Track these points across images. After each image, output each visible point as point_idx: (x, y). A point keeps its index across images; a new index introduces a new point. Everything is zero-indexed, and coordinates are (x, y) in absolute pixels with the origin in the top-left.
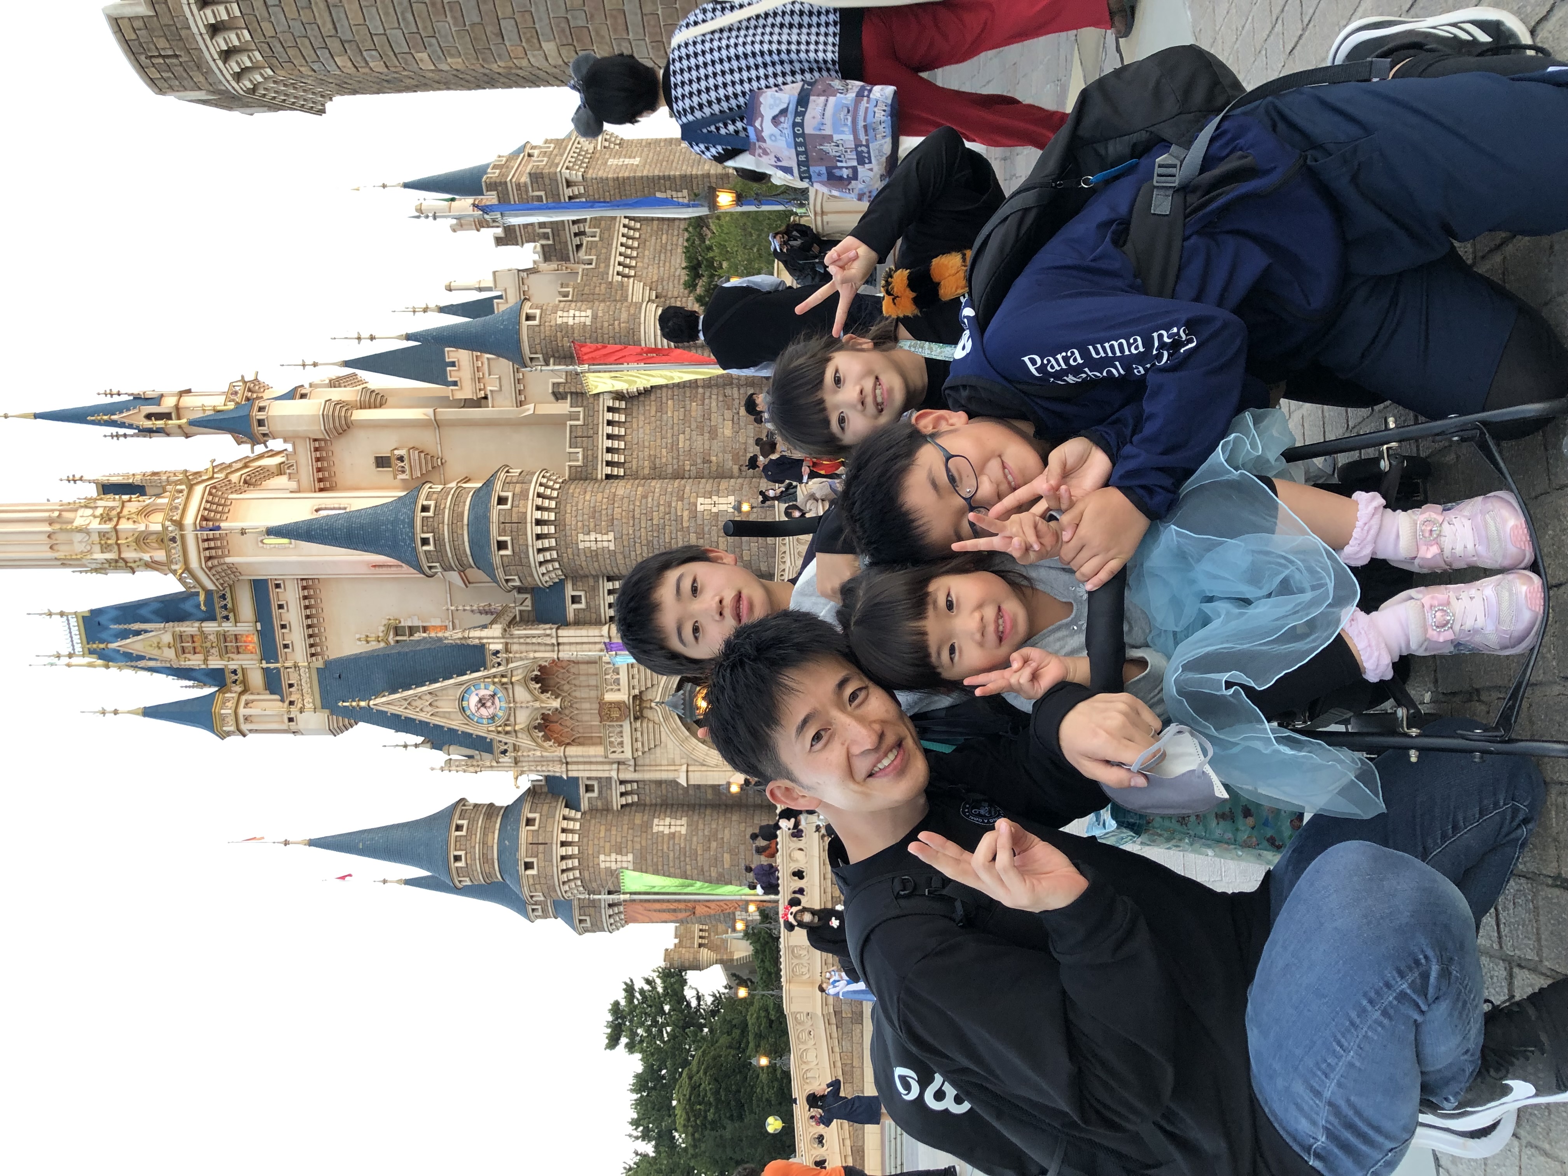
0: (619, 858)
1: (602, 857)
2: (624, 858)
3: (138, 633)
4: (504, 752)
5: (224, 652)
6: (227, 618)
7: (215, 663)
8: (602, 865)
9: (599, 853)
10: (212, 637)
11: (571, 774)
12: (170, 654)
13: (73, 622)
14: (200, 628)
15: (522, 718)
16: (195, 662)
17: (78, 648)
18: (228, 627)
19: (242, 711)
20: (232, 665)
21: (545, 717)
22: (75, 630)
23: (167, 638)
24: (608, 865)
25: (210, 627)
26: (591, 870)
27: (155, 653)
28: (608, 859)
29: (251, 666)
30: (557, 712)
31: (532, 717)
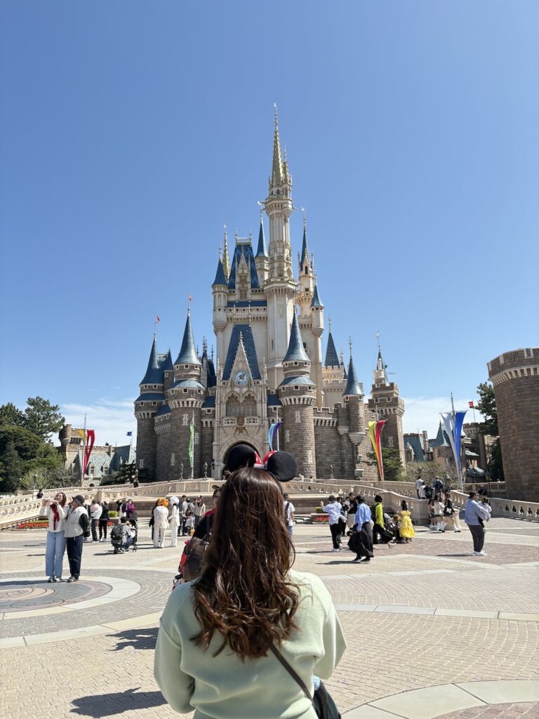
3: (247, 262)
4: (224, 384)
5: (241, 289)
6: (253, 291)
7: (237, 286)
10: (246, 286)
11: (216, 405)
12: (240, 272)
13: (248, 241)
14: (249, 283)
15: (237, 390)
16: (237, 279)
17: (238, 242)
18: (250, 291)
19: (222, 294)
20: (236, 292)
21: (236, 397)
22: (245, 241)
23: (245, 271)
25: (249, 286)
27: (240, 266)
29: (236, 297)
30: (238, 401)
31: (237, 393)
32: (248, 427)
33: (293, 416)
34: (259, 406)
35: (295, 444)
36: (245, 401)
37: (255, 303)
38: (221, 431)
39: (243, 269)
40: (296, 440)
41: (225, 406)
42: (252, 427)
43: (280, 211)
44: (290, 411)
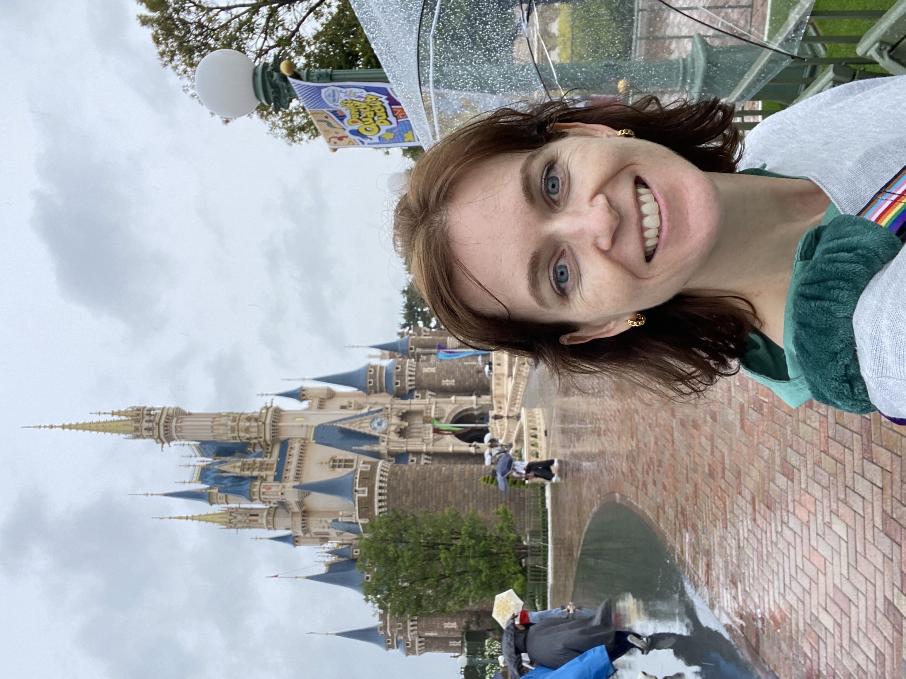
4: (383, 441)
5: (261, 470)
6: (266, 457)
7: (255, 473)
10: (258, 465)
12: (238, 470)
13: (197, 468)
14: (254, 461)
15: (393, 428)
16: (247, 473)
17: (194, 479)
18: (265, 459)
19: (262, 490)
20: (263, 474)
21: (401, 429)
22: (196, 472)
23: (239, 464)
25: (259, 460)
27: (231, 470)
29: (271, 474)
30: (405, 428)
31: (396, 429)
32: (435, 414)
33: (427, 375)
34: (413, 408)
35: (457, 374)
36: (406, 421)
37: (283, 454)
38: (437, 443)
39: (234, 467)
40: (453, 372)
41: (409, 440)
42: (436, 411)
43: (175, 419)
44: (423, 377)
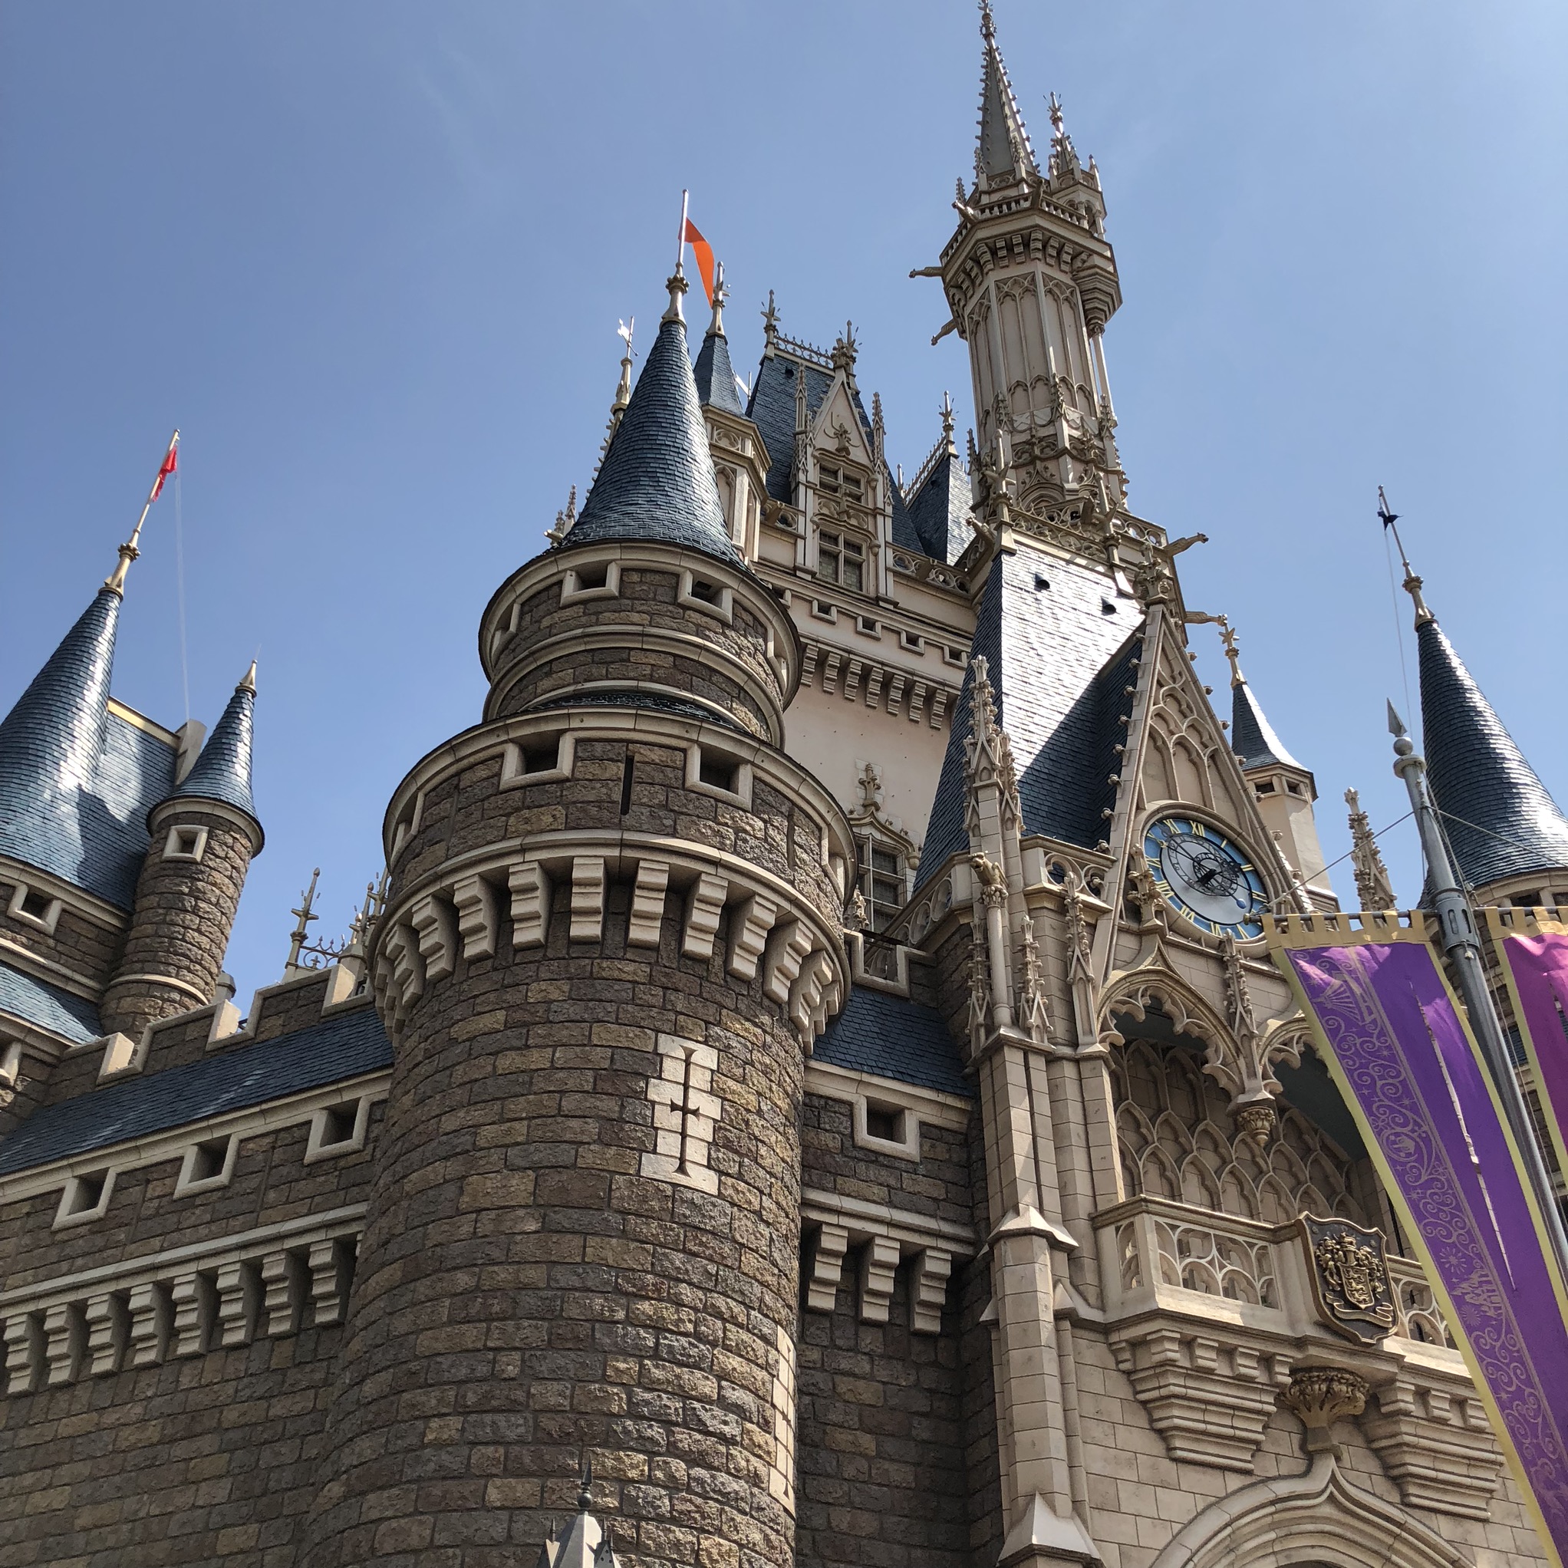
0: (701, 1129)
1: (705, 1056)
2: (697, 1152)
8: (672, 1047)
9: (724, 1050)
11: (1013, 1059)
12: (826, 444)
15: (1187, 970)
19: (740, 476)
21: (1196, 1047)
24: (673, 1069)
26: (655, 995)
28: (699, 1079)
31: (1197, 1005)
38: (1104, 1376)
39: (843, 439)
43: (1064, 276)
